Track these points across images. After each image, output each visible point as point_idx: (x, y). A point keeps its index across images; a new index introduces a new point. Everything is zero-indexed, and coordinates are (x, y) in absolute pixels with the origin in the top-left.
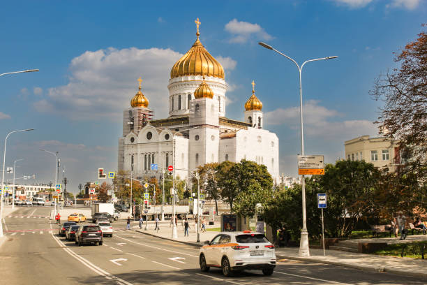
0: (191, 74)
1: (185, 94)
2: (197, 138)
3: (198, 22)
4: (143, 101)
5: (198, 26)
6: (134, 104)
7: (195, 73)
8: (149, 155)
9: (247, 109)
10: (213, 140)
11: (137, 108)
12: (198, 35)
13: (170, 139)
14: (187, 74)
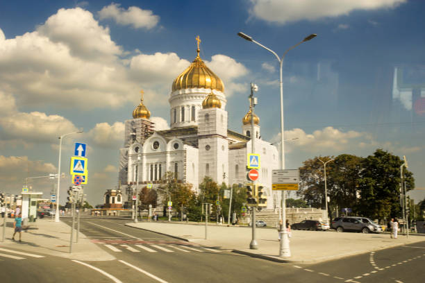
0: (195, 86)
1: (188, 106)
2: (208, 147)
3: (198, 40)
4: (145, 112)
5: (198, 43)
6: (136, 115)
7: (198, 86)
8: (156, 165)
9: (245, 123)
10: (223, 149)
11: (140, 119)
12: (198, 51)
13: (179, 149)
14: (191, 86)
